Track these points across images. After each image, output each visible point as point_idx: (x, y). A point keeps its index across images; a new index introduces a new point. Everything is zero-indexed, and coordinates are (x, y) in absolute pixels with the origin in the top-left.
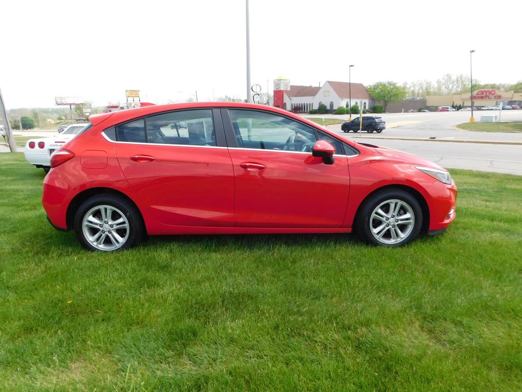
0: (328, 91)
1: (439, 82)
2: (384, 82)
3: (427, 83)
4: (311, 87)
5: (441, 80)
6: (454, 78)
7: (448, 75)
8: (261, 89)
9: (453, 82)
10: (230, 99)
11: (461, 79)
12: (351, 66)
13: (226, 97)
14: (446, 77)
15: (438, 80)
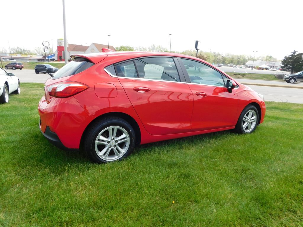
0: (94, 49)
1: (149, 48)
2: (125, 46)
3: (144, 48)
4: (81, 46)
5: (150, 47)
6: (156, 47)
7: (153, 45)
8: (49, 45)
9: (156, 49)
10: (21, 49)
11: (160, 47)
12: (109, 35)
13: (18, 48)
14: (153, 46)
15: (149, 47)
